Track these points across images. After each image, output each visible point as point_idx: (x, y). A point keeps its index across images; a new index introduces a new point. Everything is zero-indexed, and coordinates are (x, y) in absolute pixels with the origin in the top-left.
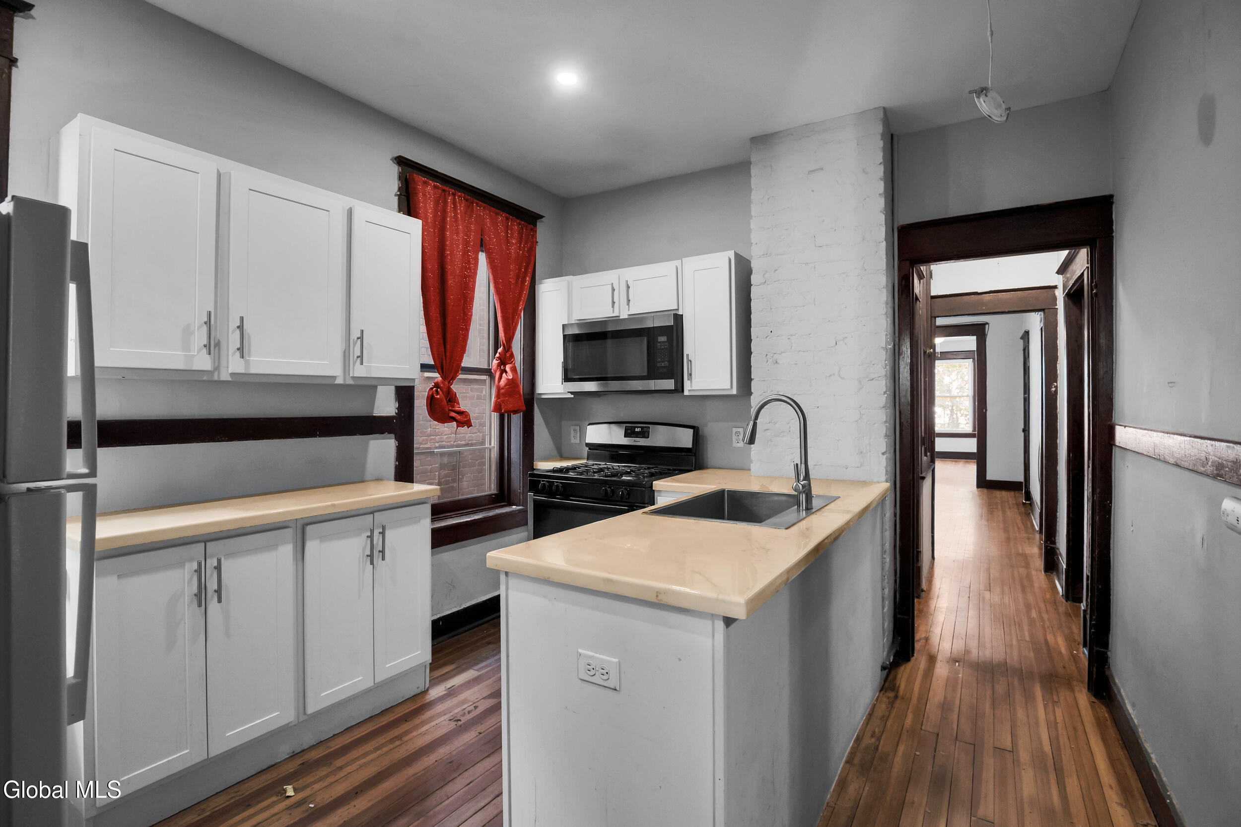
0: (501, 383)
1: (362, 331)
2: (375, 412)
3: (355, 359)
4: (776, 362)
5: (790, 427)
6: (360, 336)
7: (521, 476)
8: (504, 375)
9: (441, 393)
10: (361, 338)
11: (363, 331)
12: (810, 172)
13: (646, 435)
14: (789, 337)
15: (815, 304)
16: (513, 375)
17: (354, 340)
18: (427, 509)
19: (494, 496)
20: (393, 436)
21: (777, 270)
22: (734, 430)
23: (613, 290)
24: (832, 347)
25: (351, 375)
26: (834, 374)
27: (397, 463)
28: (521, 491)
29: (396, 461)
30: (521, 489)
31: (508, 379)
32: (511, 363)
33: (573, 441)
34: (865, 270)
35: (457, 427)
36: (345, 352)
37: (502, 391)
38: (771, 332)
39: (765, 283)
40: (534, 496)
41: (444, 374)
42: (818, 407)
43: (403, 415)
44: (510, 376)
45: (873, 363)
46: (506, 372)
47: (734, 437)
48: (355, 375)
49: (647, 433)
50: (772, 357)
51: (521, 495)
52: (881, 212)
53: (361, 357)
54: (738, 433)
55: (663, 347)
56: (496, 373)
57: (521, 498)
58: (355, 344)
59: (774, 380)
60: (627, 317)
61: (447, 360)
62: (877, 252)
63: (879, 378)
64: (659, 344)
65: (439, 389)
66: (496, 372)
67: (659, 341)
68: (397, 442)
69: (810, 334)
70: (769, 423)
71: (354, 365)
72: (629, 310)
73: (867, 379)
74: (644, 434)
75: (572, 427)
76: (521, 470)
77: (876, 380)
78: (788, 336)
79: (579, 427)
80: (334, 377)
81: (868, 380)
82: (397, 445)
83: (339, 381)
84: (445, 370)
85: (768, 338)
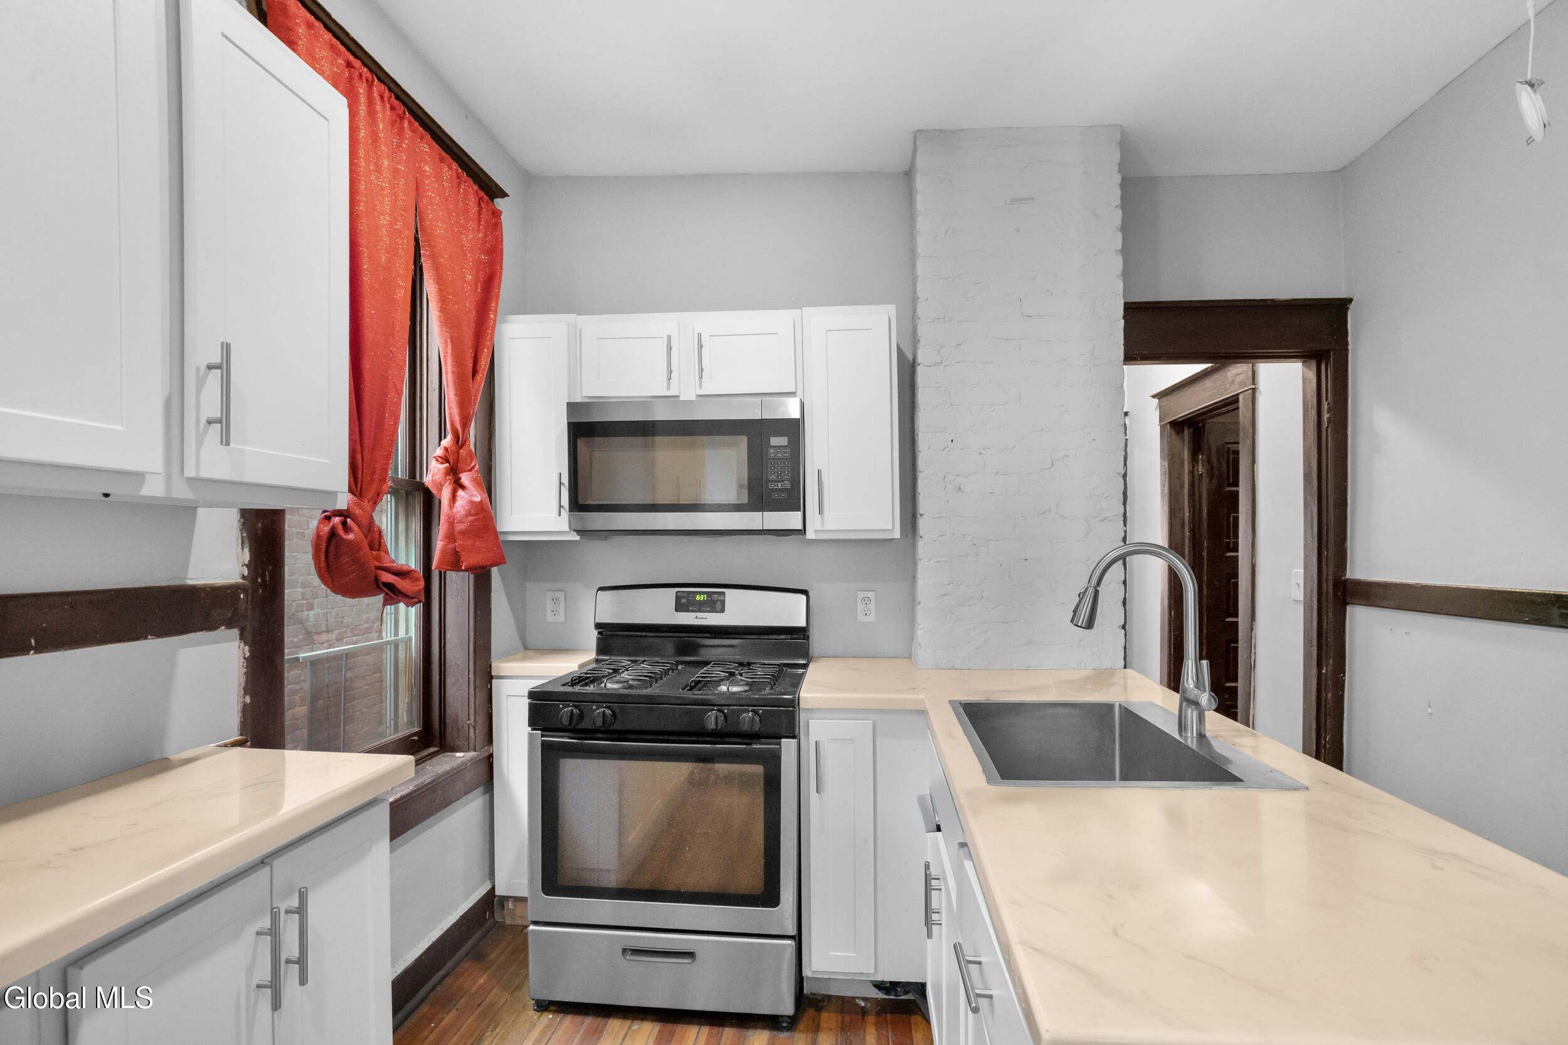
0: (455, 510)
1: (226, 348)
2: (190, 575)
3: (202, 427)
4: (960, 489)
5: (982, 591)
6: (219, 361)
7: (472, 692)
8: (460, 493)
9: (356, 528)
10: (223, 366)
11: (228, 346)
12: (1014, 201)
13: (718, 606)
14: (981, 451)
15: (1021, 404)
16: (481, 496)
17: (198, 369)
18: (381, 816)
19: (415, 738)
20: (235, 632)
21: (960, 345)
22: (861, 595)
23: (670, 348)
24: (1046, 469)
25: (190, 472)
26: (1050, 511)
27: (248, 700)
28: (472, 721)
29: (245, 693)
30: (472, 717)
31: (472, 502)
32: (470, 470)
33: (550, 618)
34: (1096, 358)
35: (384, 605)
36: (168, 402)
37: (460, 527)
38: (952, 441)
39: (941, 363)
40: (543, 736)
41: (359, 485)
42: (1026, 560)
43: (259, 580)
44: (476, 496)
45: (1106, 494)
46: (463, 487)
47: (860, 607)
48: (204, 474)
49: (719, 603)
50: (954, 480)
51: (472, 731)
52: (1118, 276)
53: (223, 421)
54: (866, 599)
55: (779, 455)
56: (440, 490)
57: (472, 734)
58: (201, 383)
59: (957, 516)
60: (694, 398)
61: (366, 453)
62: (1111, 334)
63: (1115, 518)
64: (772, 450)
65: (349, 520)
66: (440, 487)
67: (771, 444)
68: (247, 648)
69: (1013, 448)
70: (949, 584)
71: (199, 444)
72: (700, 387)
73: (1098, 519)
74: (715, 605)
75: (550, 594)
76: (472, 680)
77: (1111, 520)
78: (980, 448)
79: (563, 593)
80: (138, 477)
81: (1099, 521)
82: (248, 654)
83: (154, 489)
84: (360, 475)
85: (946, 450)
